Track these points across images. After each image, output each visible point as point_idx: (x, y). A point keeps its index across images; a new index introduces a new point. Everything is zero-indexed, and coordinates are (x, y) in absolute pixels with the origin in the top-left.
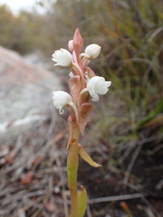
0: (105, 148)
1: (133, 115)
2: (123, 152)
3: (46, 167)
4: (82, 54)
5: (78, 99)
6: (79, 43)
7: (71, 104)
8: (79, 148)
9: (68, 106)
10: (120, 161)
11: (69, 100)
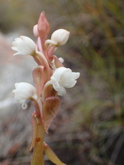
0: (87, 135)
1: (117, 98)
2: (106, 140)
3: (24, 155)
4: (48, 41)
5: (43, 92)
6: (44, 28)
7: (35, 97)
8: (45, 147)
9: (32, 99)
10: (104, 149)
11: (33, 93)
